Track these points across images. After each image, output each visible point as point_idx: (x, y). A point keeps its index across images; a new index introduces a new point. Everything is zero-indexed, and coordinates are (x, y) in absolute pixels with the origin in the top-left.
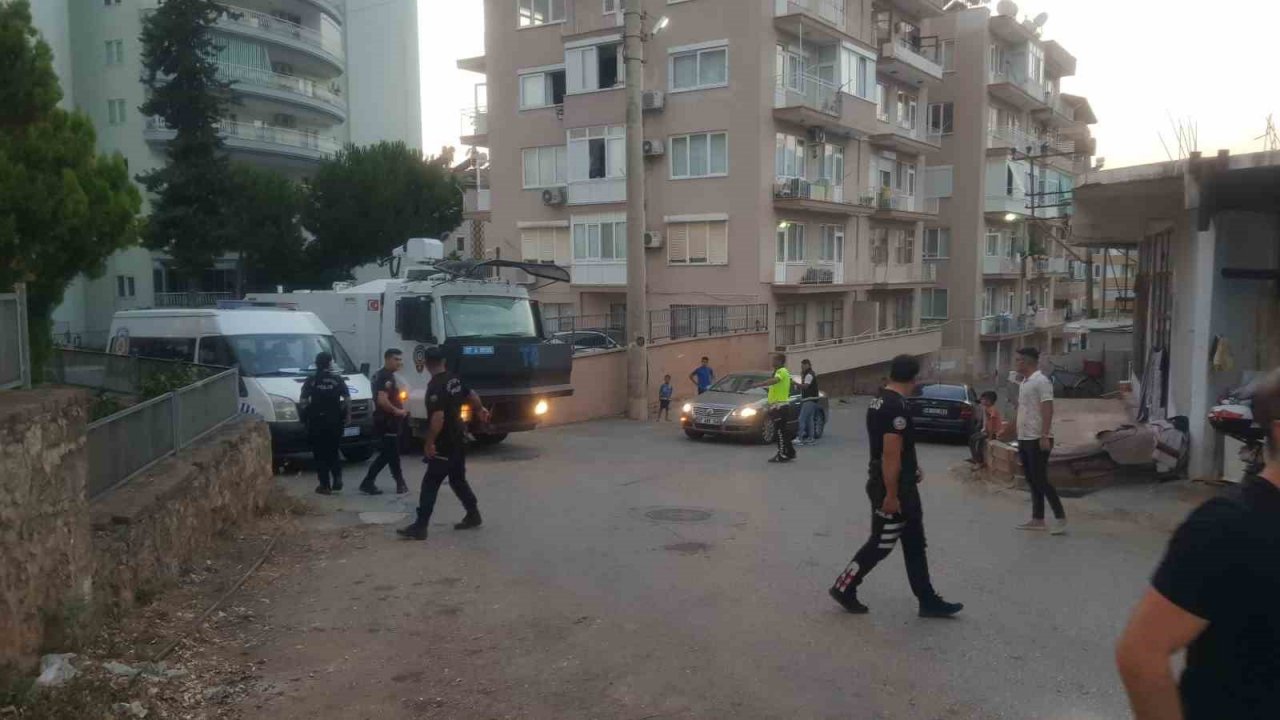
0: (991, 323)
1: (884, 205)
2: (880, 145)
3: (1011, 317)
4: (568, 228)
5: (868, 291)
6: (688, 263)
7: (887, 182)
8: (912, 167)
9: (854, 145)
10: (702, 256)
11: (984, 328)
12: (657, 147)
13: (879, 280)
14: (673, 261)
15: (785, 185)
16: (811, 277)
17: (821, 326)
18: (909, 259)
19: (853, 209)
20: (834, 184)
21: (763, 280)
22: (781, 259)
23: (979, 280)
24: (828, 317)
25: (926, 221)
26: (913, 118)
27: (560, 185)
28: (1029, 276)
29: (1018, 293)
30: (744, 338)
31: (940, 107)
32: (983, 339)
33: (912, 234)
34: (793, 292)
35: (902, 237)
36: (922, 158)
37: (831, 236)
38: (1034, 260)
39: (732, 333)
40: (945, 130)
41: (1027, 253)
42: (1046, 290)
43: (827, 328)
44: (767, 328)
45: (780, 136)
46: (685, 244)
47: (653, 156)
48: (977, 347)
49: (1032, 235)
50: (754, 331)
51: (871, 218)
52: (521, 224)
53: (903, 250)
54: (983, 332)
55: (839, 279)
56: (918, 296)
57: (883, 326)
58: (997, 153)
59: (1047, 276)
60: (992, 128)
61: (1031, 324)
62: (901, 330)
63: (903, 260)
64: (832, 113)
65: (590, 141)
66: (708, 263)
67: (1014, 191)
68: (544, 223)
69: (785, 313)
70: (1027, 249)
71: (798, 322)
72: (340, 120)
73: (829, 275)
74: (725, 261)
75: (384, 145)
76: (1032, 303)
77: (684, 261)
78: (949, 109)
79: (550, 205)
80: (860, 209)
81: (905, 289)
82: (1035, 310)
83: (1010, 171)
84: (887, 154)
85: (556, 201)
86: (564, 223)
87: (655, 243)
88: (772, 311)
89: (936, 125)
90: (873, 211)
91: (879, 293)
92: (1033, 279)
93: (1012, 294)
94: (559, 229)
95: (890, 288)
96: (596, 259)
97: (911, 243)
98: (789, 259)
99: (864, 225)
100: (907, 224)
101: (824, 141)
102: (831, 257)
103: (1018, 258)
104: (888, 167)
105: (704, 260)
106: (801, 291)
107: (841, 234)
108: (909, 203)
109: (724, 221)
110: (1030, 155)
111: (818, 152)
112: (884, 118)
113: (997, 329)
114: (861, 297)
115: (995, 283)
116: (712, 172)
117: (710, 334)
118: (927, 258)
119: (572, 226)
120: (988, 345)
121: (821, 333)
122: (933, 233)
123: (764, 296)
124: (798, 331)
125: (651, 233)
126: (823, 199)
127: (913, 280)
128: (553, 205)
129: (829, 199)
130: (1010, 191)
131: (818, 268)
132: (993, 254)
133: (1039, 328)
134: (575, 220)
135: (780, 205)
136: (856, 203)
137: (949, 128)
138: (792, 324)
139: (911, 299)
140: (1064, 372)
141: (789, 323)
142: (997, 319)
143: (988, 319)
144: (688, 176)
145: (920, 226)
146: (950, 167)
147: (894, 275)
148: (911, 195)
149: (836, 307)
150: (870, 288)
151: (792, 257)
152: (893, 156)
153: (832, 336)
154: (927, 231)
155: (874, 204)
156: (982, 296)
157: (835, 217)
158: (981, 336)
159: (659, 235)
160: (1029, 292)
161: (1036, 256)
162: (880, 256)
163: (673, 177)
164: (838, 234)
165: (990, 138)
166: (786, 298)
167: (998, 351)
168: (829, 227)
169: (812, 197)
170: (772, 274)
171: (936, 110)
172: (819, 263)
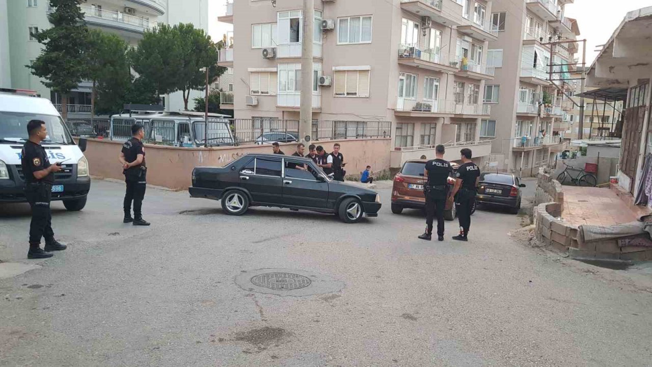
0: (520, 141)
1: (463, 68)
2: (463, 32)
3: (530, 138)
4: (276, 73)
5: (451, 118)
6: (346, 95)
7: (465, 55)
8: (480, 48)
9: (448, 30)
10: (354, 92)
11: (515, 144)
12: (330, 25)
13: (458, 112)
14: (337, 94)
15: (405, 50)
16: (418, 108)
17: (423, 137)
18: (475, 101)
19: (445, 68)
20: (435, 53)
21: (389, 107)
22: (401, 96)
23: (514, 116)
24: (427, 133)
25: (487, 80)
26: (483, 18)
27: (273, 47)
28: (542, 115)
29: (535, 124)
30: (376, 141)
31: (497, 15)
32: (514, 150)
33: (478, 87)
34: (407, 115)
35: (472, 88)
36: (486, 43)
37: (431, 85)
38: (545, 106)
39: (369, 138)
40: (500, 28)
41: (542, 102)
42: (550, 125)
43: (426, 138)
44: (390, 137)
45: (404, 20)
46: (344, 84)
47: (328, 30)
48: (511, 154)
49: (544, 92)
50: (383, 138)
51: (455, 76)
52: (250, 69)
53: (472, 96)
54: (515, 146)
55: (434, 109)
56: (479, 122)
57: (458, 139)
58: (529, 43)
59: (551, 116)
60: (527, 29)
61: (541, 143)
62: (468, 142)
63: (472, 103)
64: (437, 9)
65: (291, 19)
66: (357, 96)
67: (537, 66)
68: (263, 69)
69: (401, 128)
70: (541, 100)
71: (409, 134)
72: (162, 13)
73: (429, 107)
74: (367, 95)
75: (182, 26)
76: (542, 131)
77: (344, 94)
78: (503, 16)
79: (267, 58)
80: (449, 69)
81: (472, 118)
82: (544, 136)
83: (536, 54)
84: (467, 38)
85: (270, 56)
86: (274, 70)
87: (326, 83)
88: (394, 126)
89: (495, 23)
90: (457, 71)
91: (458, 120)
92: (544, 117)
93: (531, 125)
94: (271, 73)
95: (464, 117)
96: (292, 91)
97: (477, 93)
98: (406, 95)
99: (451, 79)
100: (476, 81)
101: (430, 26)
102: (430, 97)
103: (537, 105)
104: (467, 46)
105: (355, 94)
106: (412, 115)
107: (437, 84)
108: (477, 68)
109: (368, 70)
110: (551, 42)
111: (427, 33)
112: (466, 17)
113: (523, 144)
114: (447, 122)
115: (523, 118)
116: (362, 40)
117: (357, 138)
118: (485, 102)
119: (279, 71)
120: (517, 154)
121: (423, 142)
122: (490, 87)
123: (390, 117)
124: (409, 139)
125: (324, 77)
126: (428, 60)
127: (477, 114)
128: (269, 58)
129: (431, 61)
130: (535, 66)
131: (423, 103)
132: (523, 102)
133: (545, 146)
134: (281, 67)
135: (402, 62)
136: (447, 64)
137: (502, 27)
138: (405, 134)
139: (475, 125)
140: (573, 169)
141: (404, 134)
142: (523, 139)
143: (517, 139)
144: (348, 43)
145: (483, 83)
146: (502, 50)
147: (467, 110)
148: (479, 64)
149: (432, 126)
150: (453, 116)
151: (408, 95)
152: (470, 40)
153: (429, 144)
154: (486, 87)
155: (458, 66)
156: (515, 125)
157: (435, 73)
158: (513, 148)
159: (329, 78)
160: (540, 125)
161: (546, 104)
162: (459, 99)
163: (339, 43)
164: (435, 83)
165: (525, 34)
166: (403, 119)
167: (522, 157)
168: (430, 79)
169: (422, 58)
170: (395, 104)
171: (495, 17)
172: (424, 100)
